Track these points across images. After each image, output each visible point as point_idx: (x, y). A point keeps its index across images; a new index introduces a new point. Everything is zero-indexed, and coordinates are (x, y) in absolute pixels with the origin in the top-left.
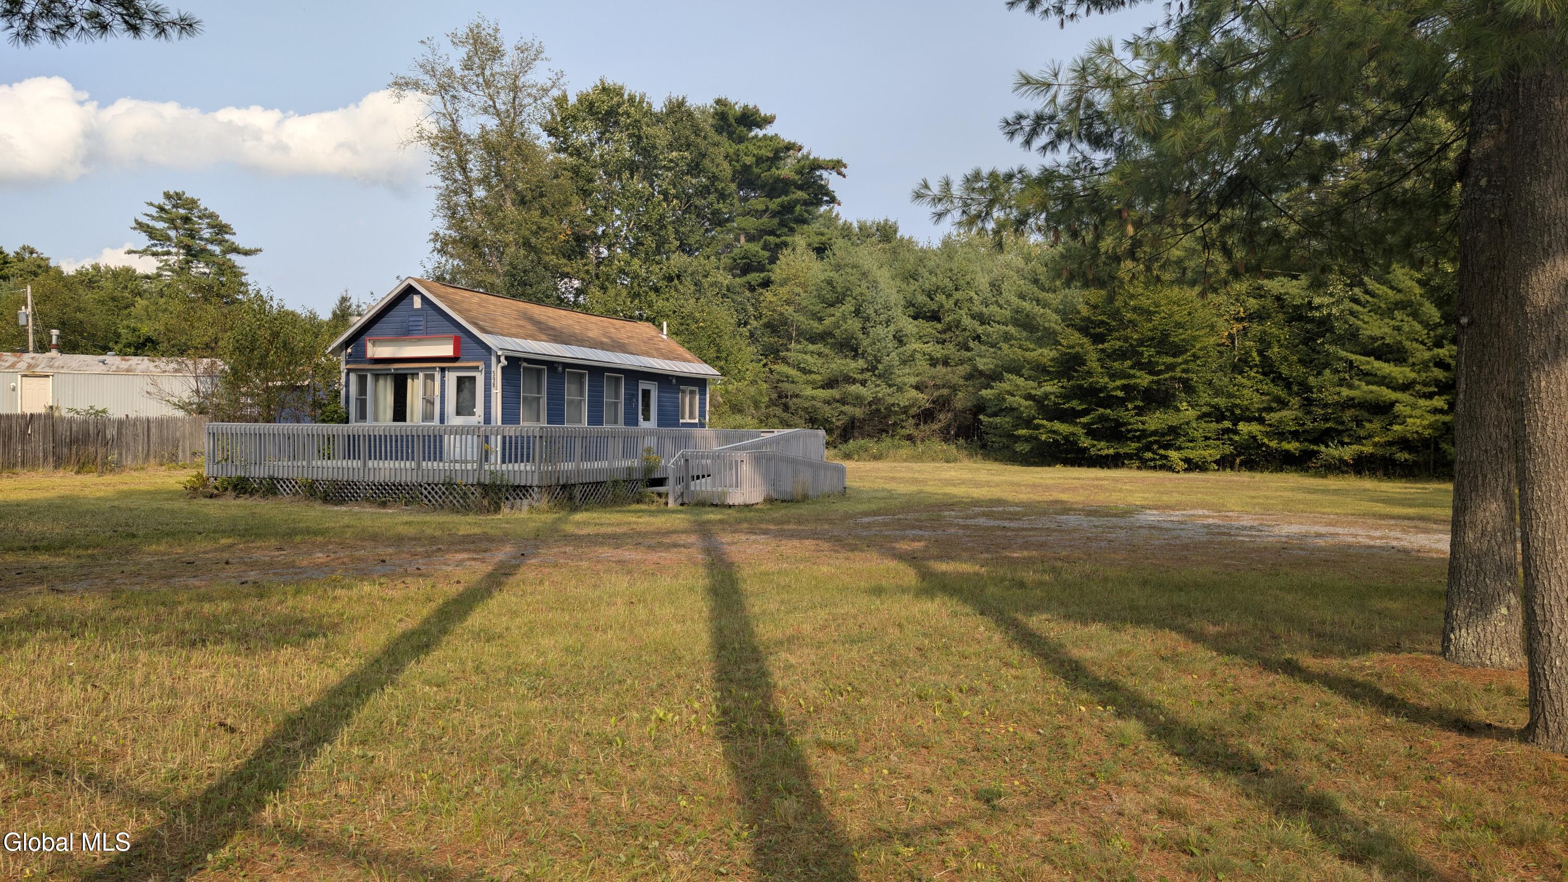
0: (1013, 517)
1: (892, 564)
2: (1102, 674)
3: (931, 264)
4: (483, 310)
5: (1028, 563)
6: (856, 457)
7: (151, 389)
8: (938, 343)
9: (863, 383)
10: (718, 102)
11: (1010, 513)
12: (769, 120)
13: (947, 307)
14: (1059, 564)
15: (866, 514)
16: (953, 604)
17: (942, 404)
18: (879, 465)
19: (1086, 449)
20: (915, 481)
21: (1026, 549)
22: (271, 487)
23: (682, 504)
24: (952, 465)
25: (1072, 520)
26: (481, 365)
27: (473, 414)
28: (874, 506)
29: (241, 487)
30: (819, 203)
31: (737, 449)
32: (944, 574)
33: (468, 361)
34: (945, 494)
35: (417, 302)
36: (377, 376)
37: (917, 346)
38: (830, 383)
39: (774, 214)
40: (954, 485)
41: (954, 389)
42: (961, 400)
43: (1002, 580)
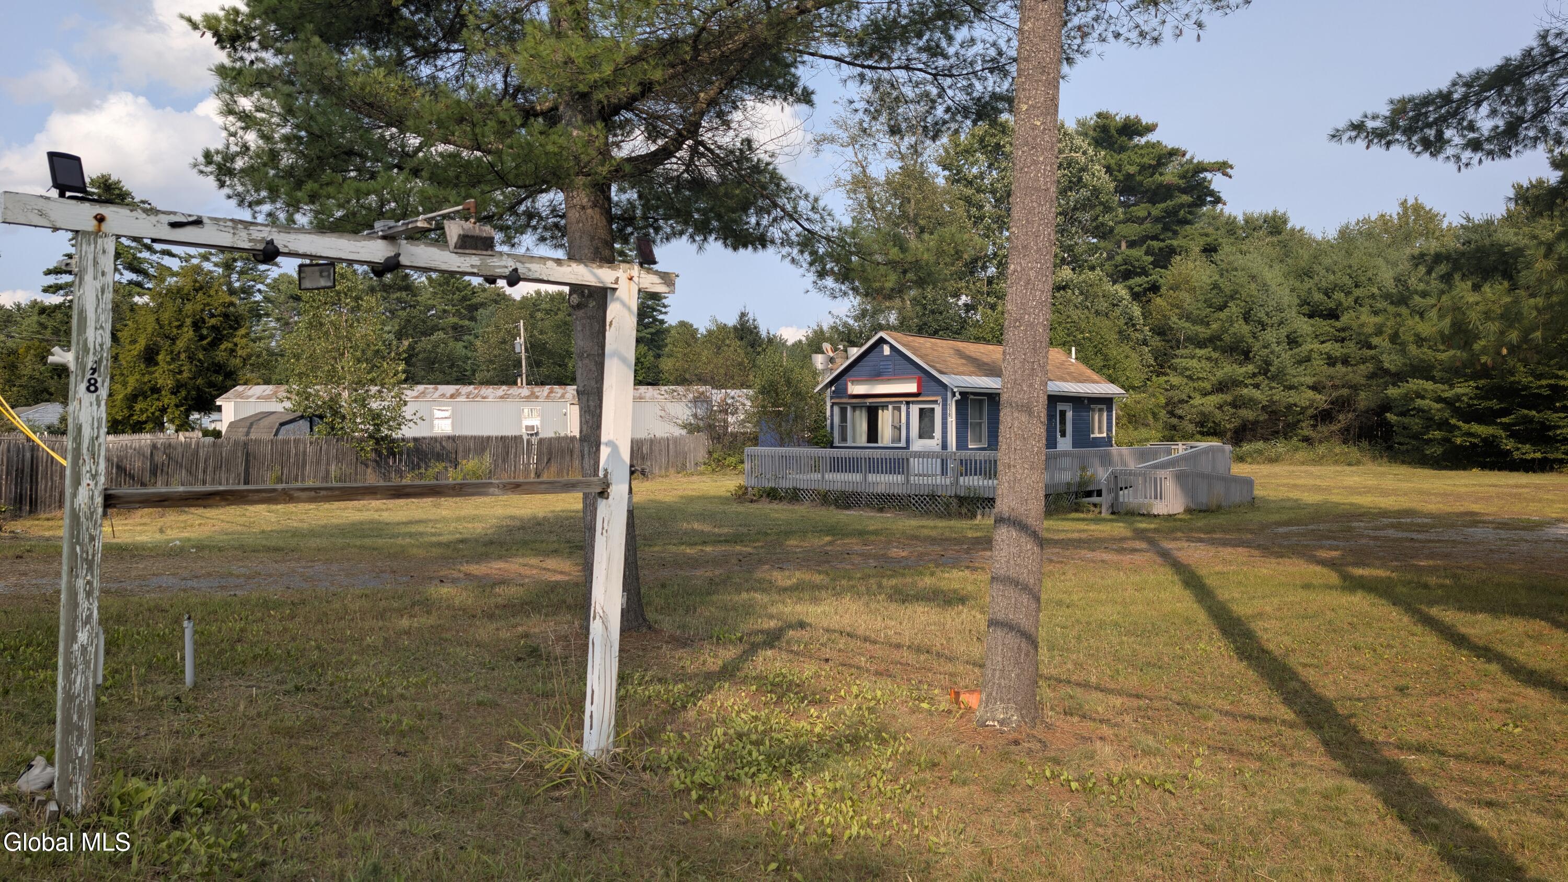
0: (1422, 528)
1: (1318, 569)
2: (1481, 643)
3: (1327, 261)
4: (935, 353)
5: (1433, 570)
6: (1249, 460)
7: (663, 414)
8: (1337, 341)
9: (1257, 386)
10: (1099, 115)
11: (1418, 525)
12: (1150, 129)
13: (1346, 304)
14: (1459, 571)
15: (1279, 524)
16: (1371, 598)
17: (1342, 404)
18: (1277, 469)
19: (1509, 452)
20: (1318, 489)
21: (1432, 558)
22: (794, 496)
23: (1113, 513)
24: (1354, 468)
25: (1478, 533)
26: (939, 399)
27: (933, 438)
28: (1285, 517)
29: (772, 494)
30: (1203, 203)
31: (1156, 467)
32: (1361, 577)
33: (928, 395)
34: (1351, 504)
35: (887, 350)
36: (854, 408)
37: (1316, 346)
38: (1221, 387)
39: (1157, 220)
40: (1360, 494)
41: (1355, 388)
42: (1364, 400)
43: (1409, 583)
